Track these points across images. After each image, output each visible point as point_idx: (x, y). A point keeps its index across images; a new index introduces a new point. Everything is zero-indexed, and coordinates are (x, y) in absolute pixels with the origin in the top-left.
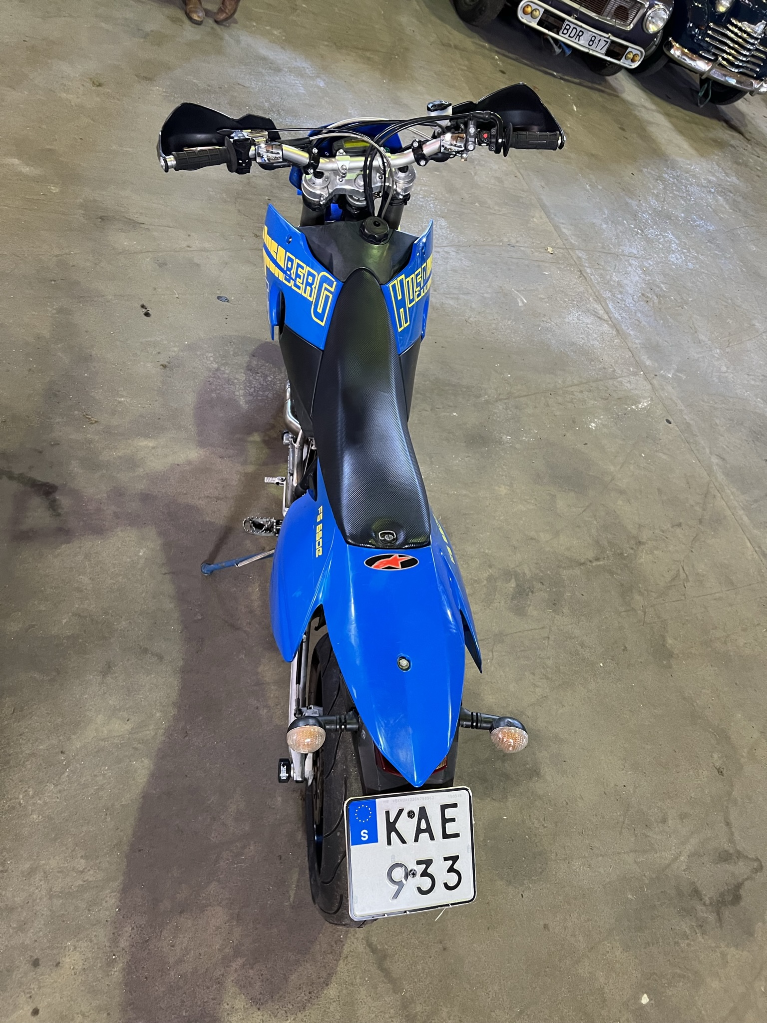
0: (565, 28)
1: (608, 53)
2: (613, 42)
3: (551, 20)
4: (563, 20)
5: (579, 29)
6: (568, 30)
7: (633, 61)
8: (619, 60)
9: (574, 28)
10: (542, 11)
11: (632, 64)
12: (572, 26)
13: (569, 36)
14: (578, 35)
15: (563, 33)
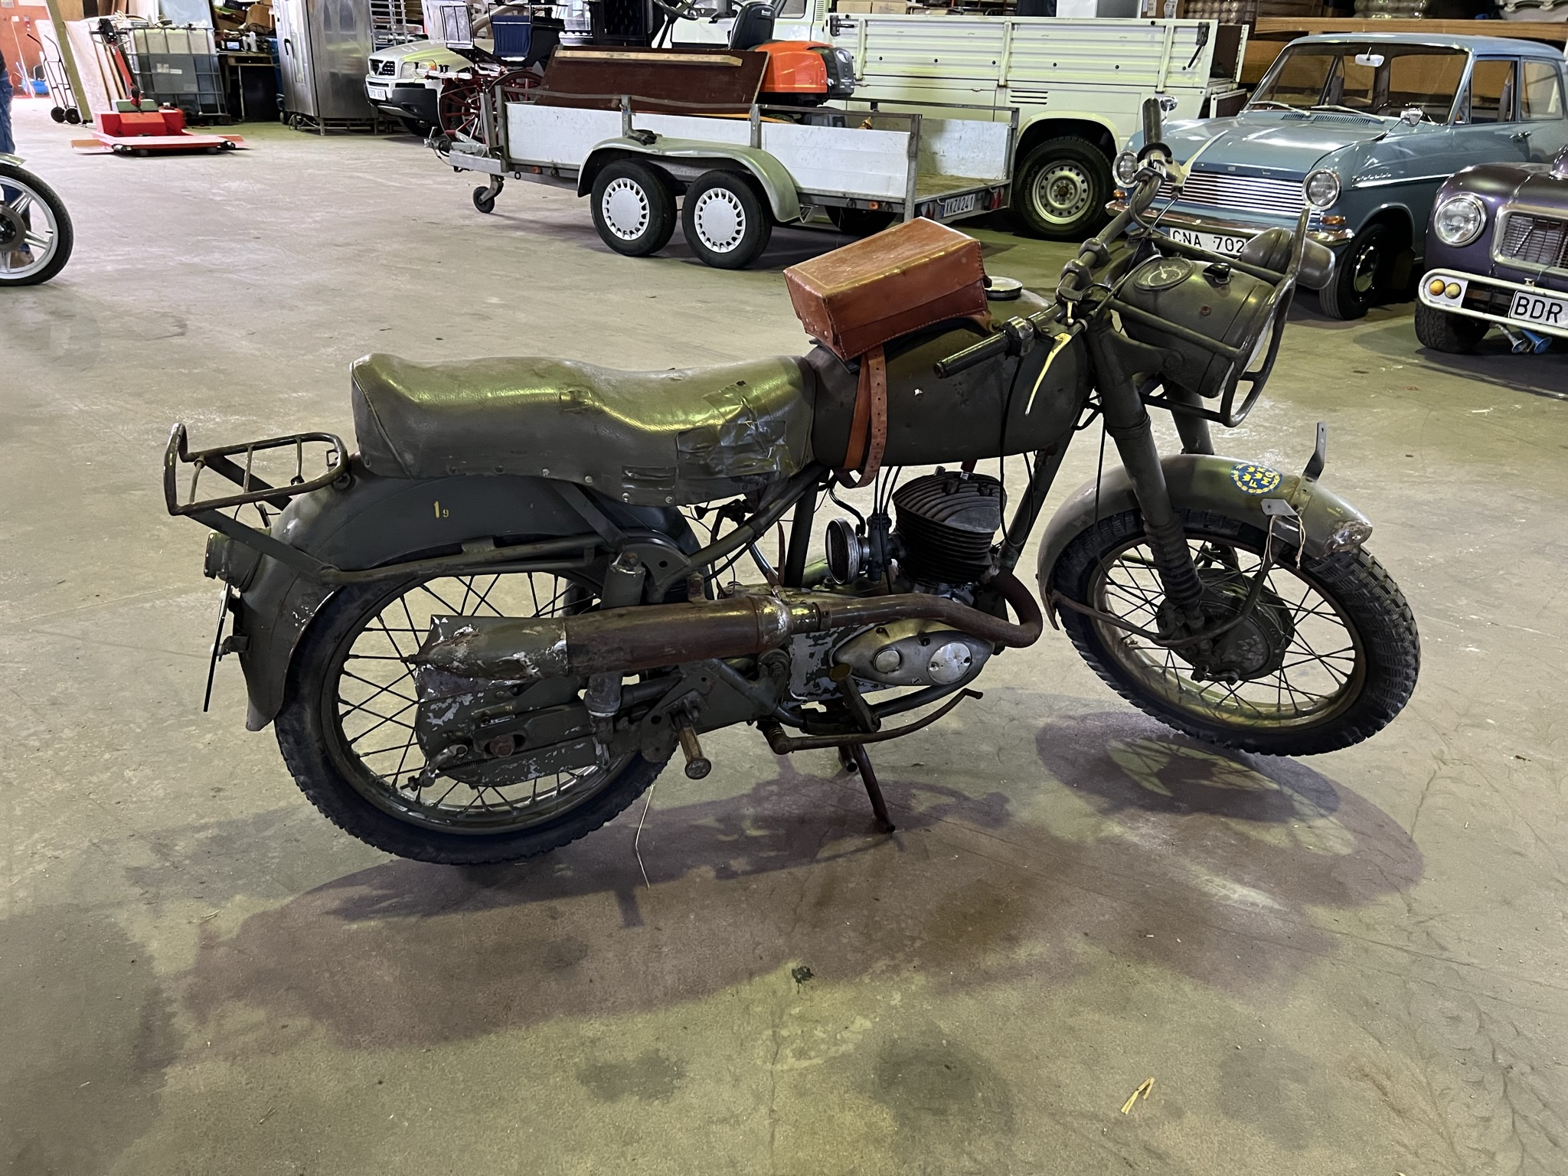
0: (1519, 305)
5: (1548, 301)
6: (1525, 306)
9: (1536, 301)
12: (1532, 299)
13: (1531, 316)
14: (1550, 312)
15: (1516, 313)
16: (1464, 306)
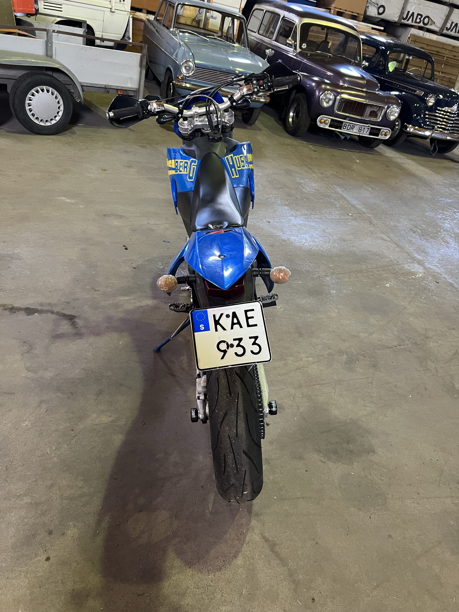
0: (344, 126)
1: (370, 134)
2: (372, 128)
3: (336, 124)
4: (342, 122)
5: (352, 125)
6: (346, 127)
7: (386, 135)
8: (378, 136)
9: (349, 125)
10: (330, 120)
11: (385, 137)
12: (348, 124)
13: (347, 129)
14: (352, 128)
15: (343, 128)
16: (329, 127)
